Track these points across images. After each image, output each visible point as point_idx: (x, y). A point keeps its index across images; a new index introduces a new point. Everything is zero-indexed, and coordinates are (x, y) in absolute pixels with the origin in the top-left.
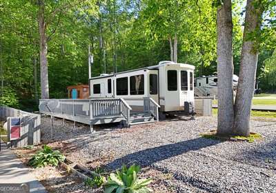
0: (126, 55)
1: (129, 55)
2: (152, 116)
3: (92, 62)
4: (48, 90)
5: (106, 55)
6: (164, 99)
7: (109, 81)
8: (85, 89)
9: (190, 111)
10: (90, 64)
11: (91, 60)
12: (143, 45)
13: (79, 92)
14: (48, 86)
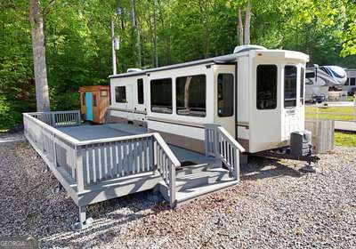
0: (172, 37)
1: (176, 37)
2: (224, 167)
3: (118, 48)
4: (47, 94)
5: (141, 37)
6: (247, 127)
7: (140, 83)
8: (104, 93)
9: (305, 152)
10: (114, 52)
11: (117, 45)
12: (195, 23)
13: (95, 97)
14: (47, 87)
